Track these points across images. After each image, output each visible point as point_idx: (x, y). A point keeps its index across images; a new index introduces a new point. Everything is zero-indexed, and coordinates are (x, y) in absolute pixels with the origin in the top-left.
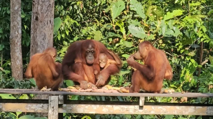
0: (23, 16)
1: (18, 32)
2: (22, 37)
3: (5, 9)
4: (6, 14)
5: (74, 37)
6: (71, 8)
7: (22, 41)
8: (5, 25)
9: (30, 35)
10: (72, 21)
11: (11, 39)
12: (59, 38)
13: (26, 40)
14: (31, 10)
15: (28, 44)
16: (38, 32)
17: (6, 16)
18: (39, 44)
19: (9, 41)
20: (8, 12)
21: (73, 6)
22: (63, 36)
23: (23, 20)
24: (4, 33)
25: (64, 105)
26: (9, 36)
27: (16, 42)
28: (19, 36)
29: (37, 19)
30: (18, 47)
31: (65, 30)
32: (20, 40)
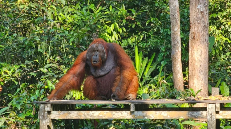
0: (182, 36)
1: (178, 50)
2: (182, 54)
3: (166, 30)
4: (167, 34)
5: (226, 52)
6: (223, 27)
7: (182, 57)
8: (167, 44)
9: (188, 52)
10: (224, 39)
11: (172, 56)
12: (214, 54)
13: (185, 56)
14: (189, 31)
15: (187, 60)
16: (195, 50)
17: (167, 37)
18: (196, 59)
19: (170, 57)
20: (169, 33)
21: (224, 26)
22: (217, 51)
23: (182, 39)
24: (166, 51)
25: (221, 112)
26: (170, 54)
27: (177, 58)
28: (179, 53)
29: (194, 38)
30: (179, 63)
31: (218, 46)
32: (181, 56)
